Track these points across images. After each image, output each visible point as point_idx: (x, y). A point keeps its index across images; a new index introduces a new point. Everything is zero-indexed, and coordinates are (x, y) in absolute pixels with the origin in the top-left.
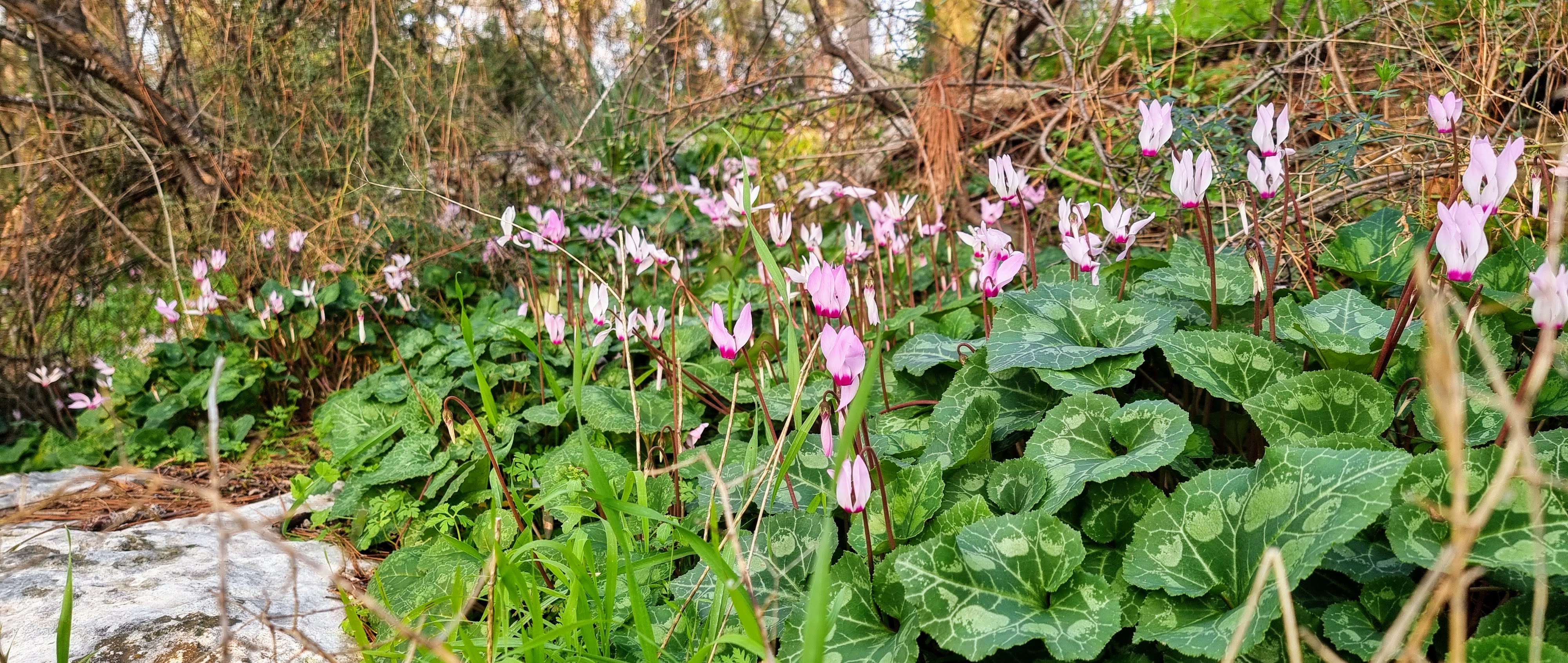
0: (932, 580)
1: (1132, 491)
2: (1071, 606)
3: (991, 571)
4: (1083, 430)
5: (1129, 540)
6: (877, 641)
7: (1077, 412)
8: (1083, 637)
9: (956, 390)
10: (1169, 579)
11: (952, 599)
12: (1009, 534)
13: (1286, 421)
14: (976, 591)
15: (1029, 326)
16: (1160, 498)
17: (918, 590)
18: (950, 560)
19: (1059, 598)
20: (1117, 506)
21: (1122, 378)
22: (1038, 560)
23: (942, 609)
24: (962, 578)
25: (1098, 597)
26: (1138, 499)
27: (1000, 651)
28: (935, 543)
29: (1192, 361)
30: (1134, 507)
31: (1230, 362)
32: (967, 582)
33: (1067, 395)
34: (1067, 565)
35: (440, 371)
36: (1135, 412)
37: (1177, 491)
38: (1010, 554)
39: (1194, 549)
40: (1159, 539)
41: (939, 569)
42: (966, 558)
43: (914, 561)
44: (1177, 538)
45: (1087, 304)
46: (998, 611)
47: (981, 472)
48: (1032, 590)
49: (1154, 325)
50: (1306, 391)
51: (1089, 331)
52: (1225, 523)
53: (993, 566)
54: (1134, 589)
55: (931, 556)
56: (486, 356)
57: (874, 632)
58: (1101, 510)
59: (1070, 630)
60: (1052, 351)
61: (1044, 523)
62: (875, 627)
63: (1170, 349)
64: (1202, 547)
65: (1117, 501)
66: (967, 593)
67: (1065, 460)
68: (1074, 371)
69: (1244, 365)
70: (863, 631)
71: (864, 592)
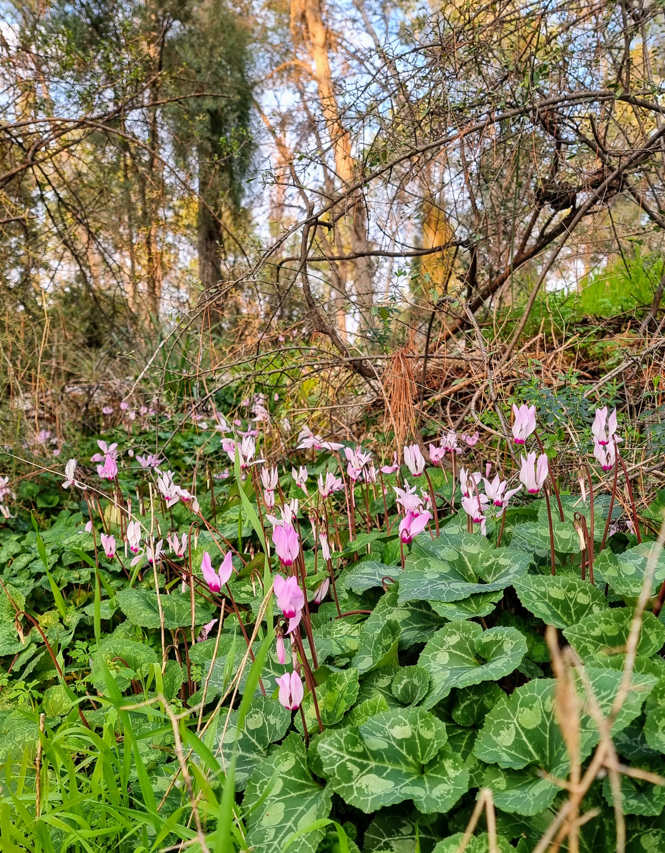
0: (342, 757)
1: (487, 692)
2: (438, 773)
3: (384, 750)
4: (458, 646)
5: (481, 727)
6: (310, 794)
7: (454, 633)
8: (442, 796)
9: (380, 610)
10: (504, 755)
11: (356, 770)
12: (399, 723)
13: (592, 643)
14: (373, 764)
15: (429, 567)
16: (503, 698)
17: (333, 764)
18: (354, 743)
19: (429, 769)
20: (476, 701)
21: (487, 609)
22: (417, 741)
23: (348, 777)
24: (363, 755)
25: (455, 768)
26: (489, 697)
27: (384, 808)
28: (346, 731)
29: (535, 597)
30: (487, 702)
31: (562, 598)
32: (366, 757)
33: (448, 621)
34: (435, 745)
35: (26, 574)
36: (492, 635)
37: (514, 693)
38: (399, 737)
39: (523, 734)
40: (500, 727)
41: (347, 750)
42: (367, 742)
43: (331, 744)
44: (512, 726)
45: (473, 549)
46: (387, 778)
47: (390, 674)
48: (413, 761)
49: (516, 567)
50: (607, 623)
51: (473, 568)
52: (543, 717)
53: (385, 746)
54: (480, 761)
55: (342, 741)
56: (60, 562)
57: (309, 787)
58: (465, 704)
59: (434, 791)
60: (442, 587)
61: (422, 716)
62: (310, 784)
63: (521, 588)
64: (527, 732)
65: (476, 698)
66: (367, 766)
67: (444, 668)
68: (455, 602)
69: (571, 600)
70: (302, 787)
71: (302, 760)
